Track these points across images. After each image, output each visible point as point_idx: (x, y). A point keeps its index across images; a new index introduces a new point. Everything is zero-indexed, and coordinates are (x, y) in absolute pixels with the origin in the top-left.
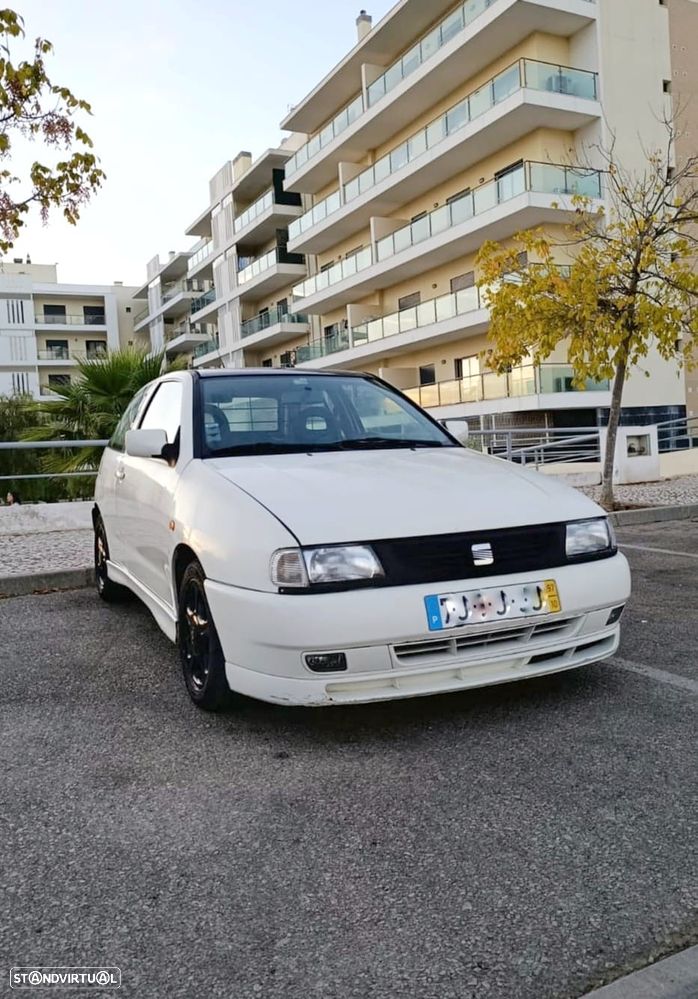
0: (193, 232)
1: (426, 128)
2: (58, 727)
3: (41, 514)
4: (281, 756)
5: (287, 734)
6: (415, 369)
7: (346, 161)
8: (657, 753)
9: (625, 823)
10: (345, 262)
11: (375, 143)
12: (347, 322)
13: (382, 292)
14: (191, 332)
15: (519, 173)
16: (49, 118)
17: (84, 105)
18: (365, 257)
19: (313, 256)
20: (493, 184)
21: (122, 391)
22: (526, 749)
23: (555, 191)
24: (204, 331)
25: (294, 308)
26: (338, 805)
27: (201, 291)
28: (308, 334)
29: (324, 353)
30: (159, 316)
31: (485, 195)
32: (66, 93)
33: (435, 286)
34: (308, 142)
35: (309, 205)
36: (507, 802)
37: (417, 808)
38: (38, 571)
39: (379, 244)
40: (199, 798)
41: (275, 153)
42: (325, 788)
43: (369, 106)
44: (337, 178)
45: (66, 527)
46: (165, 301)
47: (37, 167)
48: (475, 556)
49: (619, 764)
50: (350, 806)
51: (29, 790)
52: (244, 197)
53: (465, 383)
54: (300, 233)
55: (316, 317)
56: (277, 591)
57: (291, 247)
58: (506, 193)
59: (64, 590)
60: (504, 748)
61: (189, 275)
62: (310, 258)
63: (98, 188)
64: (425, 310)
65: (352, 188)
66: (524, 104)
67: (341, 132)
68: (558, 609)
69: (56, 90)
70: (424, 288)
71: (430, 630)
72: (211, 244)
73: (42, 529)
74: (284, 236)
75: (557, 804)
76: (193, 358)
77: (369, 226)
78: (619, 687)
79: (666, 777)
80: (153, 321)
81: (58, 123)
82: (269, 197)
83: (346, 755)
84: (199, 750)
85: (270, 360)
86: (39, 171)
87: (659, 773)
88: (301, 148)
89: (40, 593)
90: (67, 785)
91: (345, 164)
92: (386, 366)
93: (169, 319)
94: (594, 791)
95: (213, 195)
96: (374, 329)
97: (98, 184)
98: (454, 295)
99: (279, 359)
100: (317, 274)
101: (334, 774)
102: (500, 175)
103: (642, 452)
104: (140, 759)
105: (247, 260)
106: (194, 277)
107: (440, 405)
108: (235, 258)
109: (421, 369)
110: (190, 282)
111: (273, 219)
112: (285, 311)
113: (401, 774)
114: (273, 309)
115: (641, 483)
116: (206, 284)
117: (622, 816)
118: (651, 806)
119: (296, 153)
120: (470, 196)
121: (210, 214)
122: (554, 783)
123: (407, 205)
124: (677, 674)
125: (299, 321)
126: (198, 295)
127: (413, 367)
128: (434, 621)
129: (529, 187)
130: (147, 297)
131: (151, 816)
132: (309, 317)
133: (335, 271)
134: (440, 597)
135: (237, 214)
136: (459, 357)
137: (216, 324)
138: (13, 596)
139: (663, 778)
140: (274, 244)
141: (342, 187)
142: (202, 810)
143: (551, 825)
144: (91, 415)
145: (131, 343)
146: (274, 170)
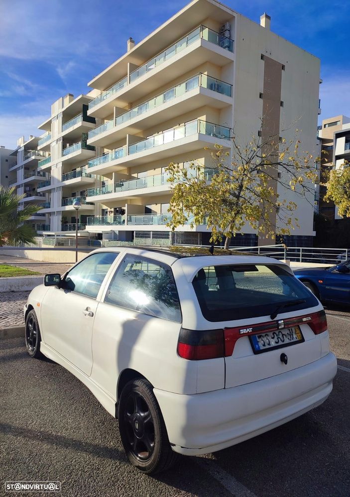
0: (42, 128)
14: (38, 176)
20: (183, 128)
24: (44, 175)
25: (88, 171)
28: (94, 183)
29: (101, 194)
30: (22, 166)
33: (154, 169)
43: (130, 83)
46: (26, 159)
57: (89, 142)
61: (39, 148)
62: (98, 149)
65: (119, 119)
66: (200, 94)
67: (116, 92)
74: (86, 137)
76: (37, 188)
80: (19, 168)
82: (80, 118)
85: (75, 193)
93: (27, 168)
98: (162, 175)
105: (68, 145)
106: (41, 149)
107: (152, 225)
108: (62, 143)
116: (47, 153)
121: (51, 121)
125: (89, 177)
129: (199, 131)
130: (17, 156)
132: (95, 176)
135: (64, 123)
137: (50, 173)
140: (81, 140)
141: (115, 118)
145: (7, 177)
146: (83, 105)
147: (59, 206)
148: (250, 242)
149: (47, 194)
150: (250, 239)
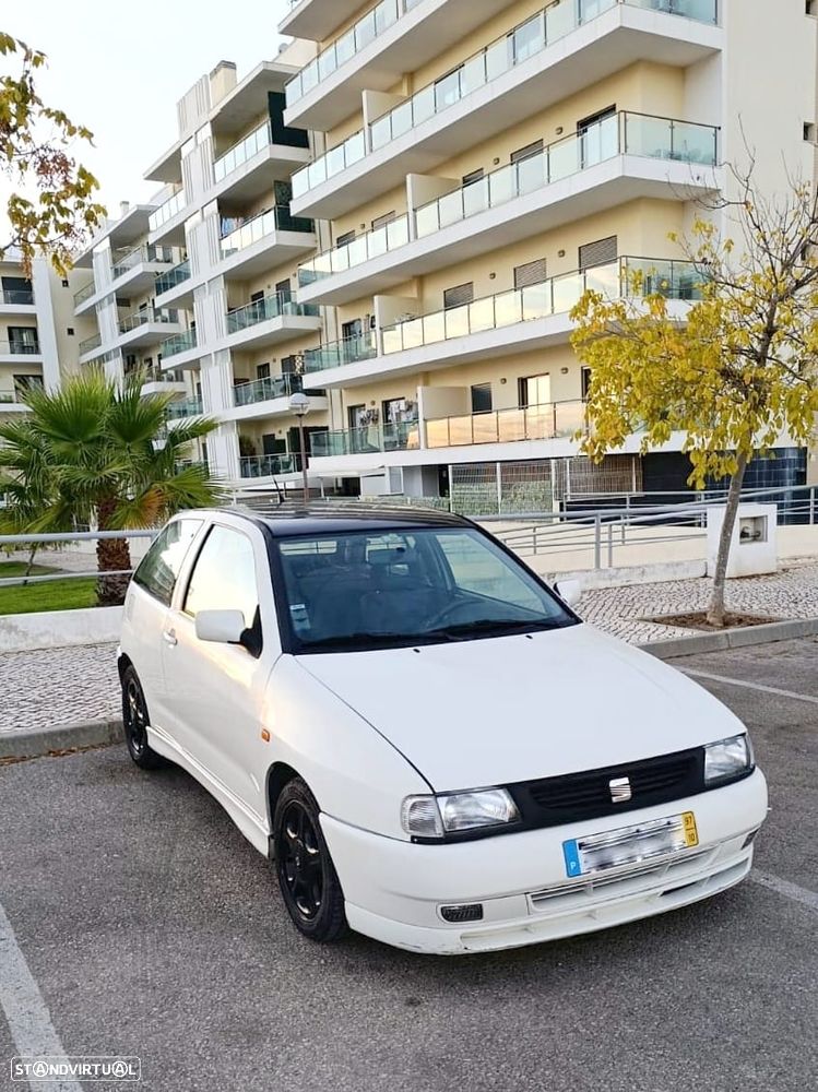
0: (156, 175)
1: (486, 49)
2: (158, 964)
3: (21, 628)
4: (412, 1002)
5: (410, 972)
6: (465, 388)
7: (371, 89)
8: (791, 995)
9: (765, 1081)
10: (370, 235)
11: (411, 64)
12: (373, 317)
13: (421, 280)
14: (156, 321)
15: (610, 123)
16: (42, 152)
17: (86, 133)
18: (399, 229)
19: (327, 222)
20: (576, 140)
21: (90, 436)
22: (662, 992)
23: (656, 155)
24: (173, 319)
25: (301, 295)
26: (486, 1065)
27: (169, 261)
28: (320, 331)
29: (342, 362)
30: (111, 294)
31: (564, 153)
32: (61, 117)
33: (493, 276)
34: (318, 57)
35: (320, 149)
36: (651, 1059)
37: (565, 1067)
38: (49, 726)
39: (418, 213)
40: (342, 1057)
41: (270, 68)
42: (468, 1044)
43: (405, 11)
44: (360, 111)
45: (53, 644)
46: (117, 273)
47: (15, 200)
48: (613, 791)
49: (756, 1010)
50: (498, 1067)
51: (159, 1049)
52: (228, 130)
53: (531, 411)
54: (307, 189)
55: (330, 309)
56: (409, 840)
57: (295, 208)
58: (592, 157)
59: (85, 750)
60: (640, 990)
61: (152, 239)
62: (322, 224)
63: (95, 228)
64: (480, 312)
65: (381, 127)
66: (621, 27)
67: (365, 46)
68: (695, 842)
69: (48, 113)
70: (478, 277)
71: (569, 876)
72: (181, 195)
73: (23, 646)
74: (285, 193)
75: (700, 1060)
76: (160, 357)
77: (404, 184)
78: (748, 906)
79: (801, 1025)
80: (101, 301)
81: (54, 160)
82: (263, 133)
83: (479, 1001)
84: (323, 995)
85: (268, 365)
86: (18, 206)
87: (795, 1022)
88: (309, 64)
89: (57, 754)
90: (198, 1042)
91: (372, 93)
92: (426, 383)
93: (124, 300)
94: (733, 1044)
95: (183, 124)
96: (411, 333)
97: (96, 223)
98: (519, 292)
99: (279, 364)
100: (331, 250)
101: (473, 1025)
102: (584, 125)
103: (757, 537)
104: (264, 1008)
105: (232, 222)
106: (158, 242)
107: (498, 442)
108: (216, 218)
109: (472, 387)
110: (151, 248)
111: (271, 165)
112: (288, 299)
113: (541, 1026)
114: (270, 293)
115: (753, 576)
116: (175, 251)
117: (763, 1074)
118: (789, 1061)
119: (301, 72)
120: (544, 154)
121: (179, 151)
122: (694, 1034)
123: (457, 157)
124: (807, 887)
125: (306, 314)
126: (165, 268)
127: (461, 385)
128: (572, 867)
129: (624, 148)
130: (92, 267)
131: (298, 1080)
132: (321, 308)
133: (357, 247)
134: (578, 842)
135: (219, 154)
136: (524, 375)
137: (192, 310)
138: (23, 759)
139: (800, 1028)
140: (271, 202)
141: (366, 126)
142: (349, 1073)
143: (696, 1085)
144: (49, 468)
145: (71, 332)
146: (270, 93)
147: (225, 407)
148: (784, 472)
149: (187, 373)
150: (784, 464)
